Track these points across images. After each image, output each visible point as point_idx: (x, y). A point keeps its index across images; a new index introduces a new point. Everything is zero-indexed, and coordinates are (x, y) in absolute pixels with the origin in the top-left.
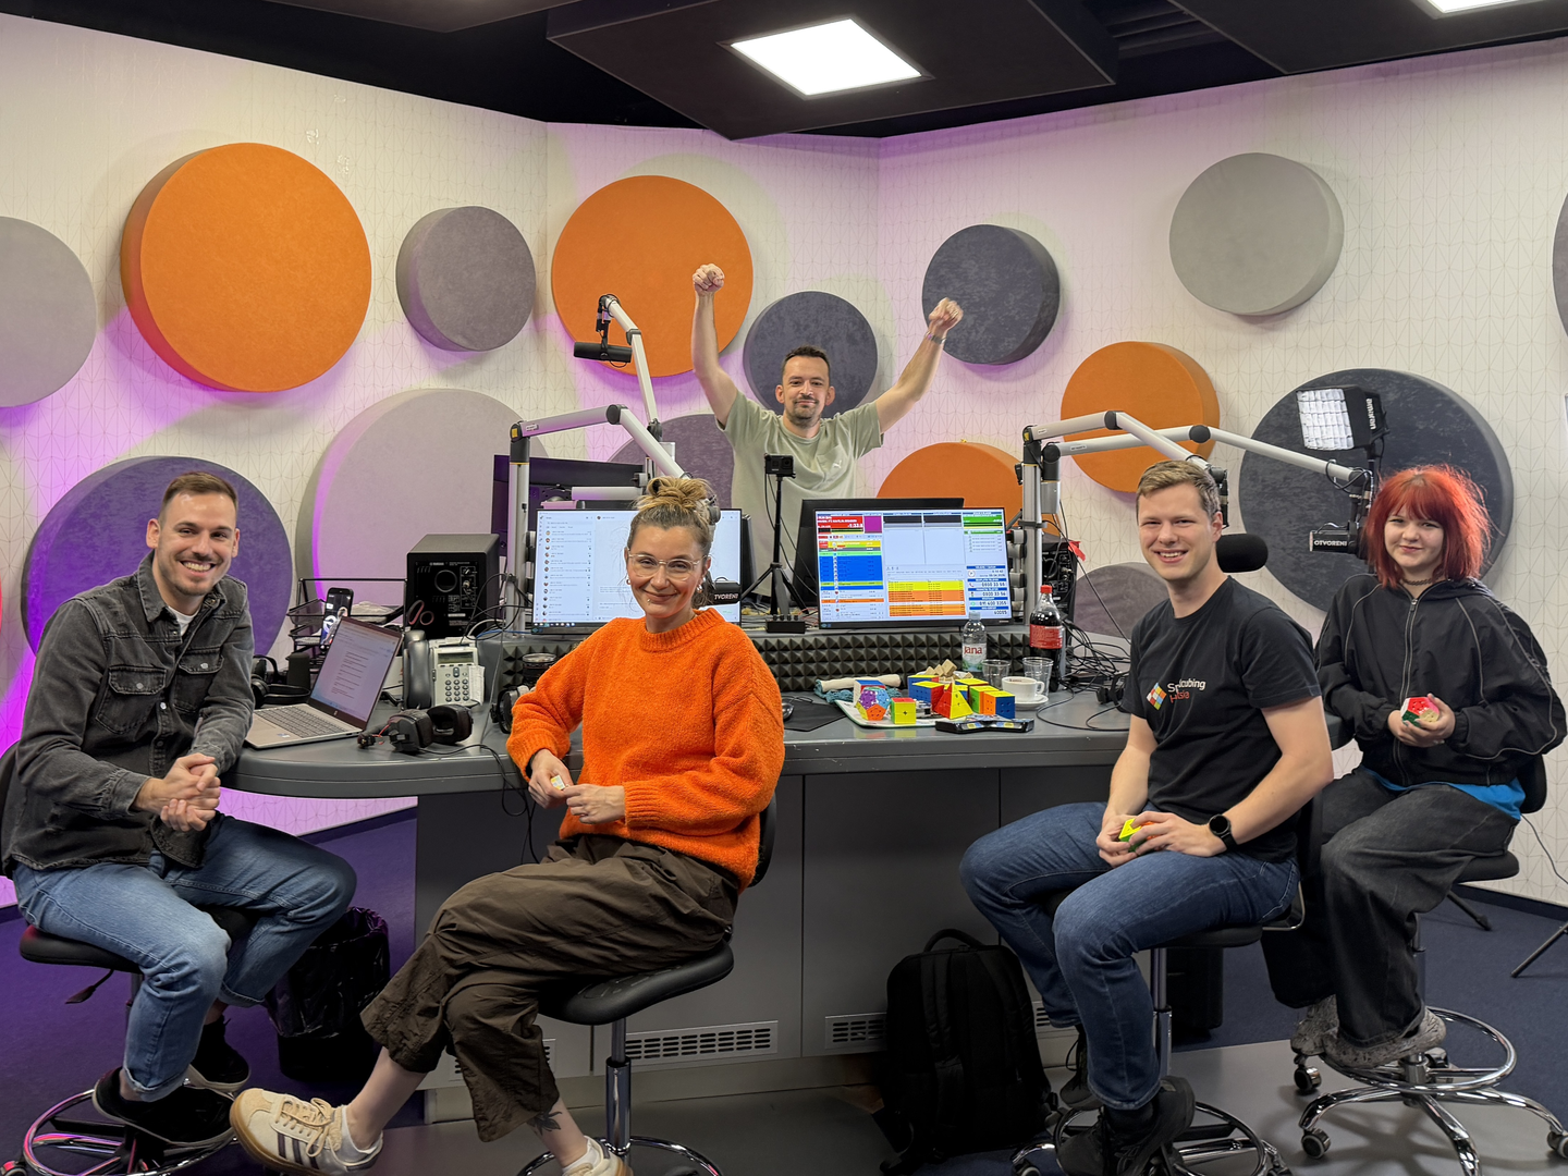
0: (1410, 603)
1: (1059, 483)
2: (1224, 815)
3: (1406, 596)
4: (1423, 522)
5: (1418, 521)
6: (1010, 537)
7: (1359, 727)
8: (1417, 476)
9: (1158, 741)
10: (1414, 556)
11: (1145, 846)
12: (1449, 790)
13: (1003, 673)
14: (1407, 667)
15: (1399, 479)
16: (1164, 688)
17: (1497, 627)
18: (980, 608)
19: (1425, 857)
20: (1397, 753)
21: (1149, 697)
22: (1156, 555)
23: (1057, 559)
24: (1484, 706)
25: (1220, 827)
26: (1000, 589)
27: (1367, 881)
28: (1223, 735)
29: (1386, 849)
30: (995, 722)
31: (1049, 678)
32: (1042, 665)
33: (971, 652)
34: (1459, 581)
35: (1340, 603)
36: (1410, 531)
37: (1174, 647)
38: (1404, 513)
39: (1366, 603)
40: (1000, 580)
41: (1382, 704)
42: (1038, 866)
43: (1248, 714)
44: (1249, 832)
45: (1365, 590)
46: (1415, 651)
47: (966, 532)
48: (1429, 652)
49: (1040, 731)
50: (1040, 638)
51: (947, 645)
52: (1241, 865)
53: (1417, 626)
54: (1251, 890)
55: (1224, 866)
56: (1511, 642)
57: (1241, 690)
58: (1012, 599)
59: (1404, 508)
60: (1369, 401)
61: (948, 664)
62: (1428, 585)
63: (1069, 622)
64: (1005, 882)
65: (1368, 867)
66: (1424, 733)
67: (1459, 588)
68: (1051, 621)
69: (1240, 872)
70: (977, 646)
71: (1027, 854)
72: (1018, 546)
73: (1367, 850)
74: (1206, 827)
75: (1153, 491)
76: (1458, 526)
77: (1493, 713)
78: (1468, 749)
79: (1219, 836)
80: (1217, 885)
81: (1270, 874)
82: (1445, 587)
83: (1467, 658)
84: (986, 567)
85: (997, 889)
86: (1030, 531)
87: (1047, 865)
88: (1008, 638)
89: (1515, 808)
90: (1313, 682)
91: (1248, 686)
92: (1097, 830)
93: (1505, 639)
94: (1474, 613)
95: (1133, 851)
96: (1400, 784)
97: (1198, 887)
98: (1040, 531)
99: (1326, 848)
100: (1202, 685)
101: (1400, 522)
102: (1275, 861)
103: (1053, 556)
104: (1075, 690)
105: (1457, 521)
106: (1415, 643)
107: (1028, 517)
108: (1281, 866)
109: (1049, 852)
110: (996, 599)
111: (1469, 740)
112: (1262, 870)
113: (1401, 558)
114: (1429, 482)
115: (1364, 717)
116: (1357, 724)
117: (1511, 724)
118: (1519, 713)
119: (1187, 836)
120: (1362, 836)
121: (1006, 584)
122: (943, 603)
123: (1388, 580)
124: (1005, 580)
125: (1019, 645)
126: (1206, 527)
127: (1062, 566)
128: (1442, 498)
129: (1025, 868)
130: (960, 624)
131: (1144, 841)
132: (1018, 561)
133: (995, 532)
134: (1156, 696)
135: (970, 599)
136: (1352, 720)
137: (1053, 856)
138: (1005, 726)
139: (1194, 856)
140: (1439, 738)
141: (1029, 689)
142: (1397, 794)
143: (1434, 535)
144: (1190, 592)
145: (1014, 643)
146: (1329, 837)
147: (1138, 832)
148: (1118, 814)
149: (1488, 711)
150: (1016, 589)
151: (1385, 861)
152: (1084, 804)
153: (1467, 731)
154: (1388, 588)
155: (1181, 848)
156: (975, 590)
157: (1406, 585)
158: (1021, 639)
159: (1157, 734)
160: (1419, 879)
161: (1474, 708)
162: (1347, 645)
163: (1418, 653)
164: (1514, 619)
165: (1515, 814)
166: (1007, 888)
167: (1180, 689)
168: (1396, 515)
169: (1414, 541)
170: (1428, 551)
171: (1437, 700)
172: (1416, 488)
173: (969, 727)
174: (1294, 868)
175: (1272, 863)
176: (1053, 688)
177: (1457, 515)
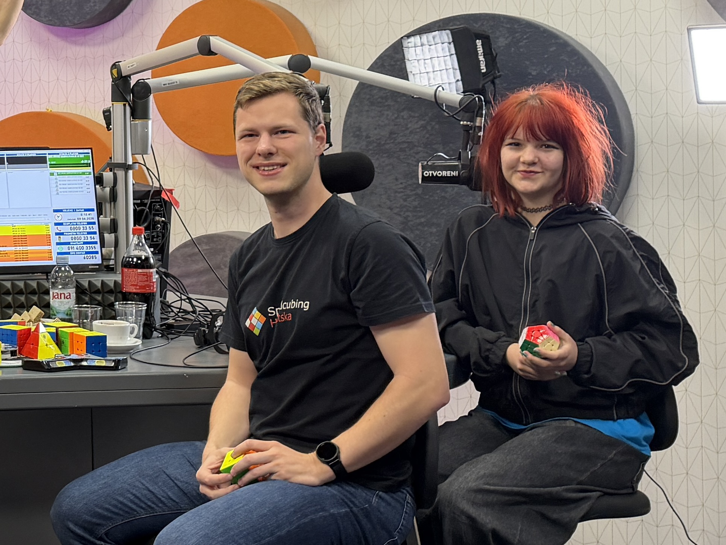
0: (529, 231)
1: (150, 122)
2: (333, 441)
3: (525, 225)
4: (541, 143)
5: (537, 142)
6: (99, 180)
7: (475, 363)
8: (533, 97)
9: (258, 369)
10: (533, 180)
11: (248, 476)
12: (573, 424)
13: (94, 318)
14: (526, 298)
15: (514, 100)
16: (263, 312)
17: (624, 252)
18: (69, 253)
19: (550, 493)
20: (517, 388)
21: (248, 323)
22: (255, 170)
23: (150, 208)
24: (609, 336)
25: (328, 453)
26: (89, 233)
27: (488, 519)
28: (330, 356)
29: (507, 486)
30: (86, 360)
31: (142, 323)
32: (136, 310)
33: (59, 296)
34: (581, 206)
35: (453, 236)
36: (528, 153)
37: (274, 269)
38: (521, 135)
39: (481, 235)
40: (89, 223)
41: (499, 338)
42: (134, 507)
43: (358, 334)
44: (359, 459)
45: (480, 220)
46: (534, 282)
47: (52, 174)
48: (549, 280)
49: (133, 368)
50: (132, 281)
51: (33, 292)
52: (351, 494)
53: (537, 255)
54: (364, 521)
55: (333, 496)
56: (639, 267)
57: (348, 308)
58: (103, 245)
59: (521, 129)
60: (479, 43)
61: (35, 311)
62: (548, 212)
63: (163, 270)
64: (98, 525)
65: (487, 505)
66: (545, 363)
67: (581, 213)
68: (144, 263)
69: (352, 502)
70: (66, 292)
71: (122, 495)
72: (108, 190)
73: (487, 487)
74: (313, 455)
75: (251, 100)
76: (578, 147)
77: (619, 342)
78: (593, 380)
79: (327, 463)
80: (327, 514)
81: (383, 504)
82: (568, 212)
83: (591, 285)
84: (74, 210)
85: (91, 532)
86: (120, 173)
87: (144, 506)
88: (99, 285)
89: (644, 443)
90: (426, 299)
91: (357, 304)
92: (196, 466)
93: (633, 263)
94: (597, 238)
95: (236, 483)
96: (520, 423)
97: (307, 516)
98: (131, 172)
99: (443, 487)
100: (306, 306)
101: (517, 145)
102: (389, 490)
103: (145, 205)
104: (170, 336)
105: (577, 142)
106: (534, 273)
107: (118, 158)
108: (395, 496)
109: (146, 492)
110: (85, 243)
111: (593, 370)
112: (375, 500)
113: (520, 184)
114: (545, 100)
115: (480, 353)
116: (472, 360)
117: (638, 353)
118: (647, 340)
119: (293, 464)
120: (482, 473)
121: (96, 228)
122: (29, 248)
123: (506, 210)
124: (94, 223)
125: (111, 292)
126: (308, 138)
127: (155, 215)
128: (560, 117)
129: (120, 509)
130: (46, 271)
131: (246, 470)
132: (108, 205)
133: (84, 173)
134: (255, 321)
135: (58, 244)
136: (468, 357)
137: (150, 496)
138: (96, 363)
139: (301, 485)
140: (560, 369)
141: (122, 330)
142: (517, 433)
143: (554, 157)
144: (292, 208)
145: (105, 289)
146: (446, 477)
147: (240, 462)
148: (218, 448)
149: (614, 340)
150: (106, 235)
151: (507, 498)
152: (182, 443)
153: (592, 361)
154: (506, 217)
155: (288, 476)
156: (62, 234)
157: (524, 213)
158: (112, 285)
159: (257, 362)
160: (544, 516)
161: (598, 338)
162: (461, 280)
163: (538, 283)
164: (640, 243)
165: (646, 450)
166: (102, 531)
167: (281, 312)
168: (512, 138)
169: (533, 164)
170: (548, 174)
171: (557, 328)
172: (533, 107)
173: (59, 364)
174: (409, 498)
175: (386, 492)
176: (146, 335)
177: (577, 135)
